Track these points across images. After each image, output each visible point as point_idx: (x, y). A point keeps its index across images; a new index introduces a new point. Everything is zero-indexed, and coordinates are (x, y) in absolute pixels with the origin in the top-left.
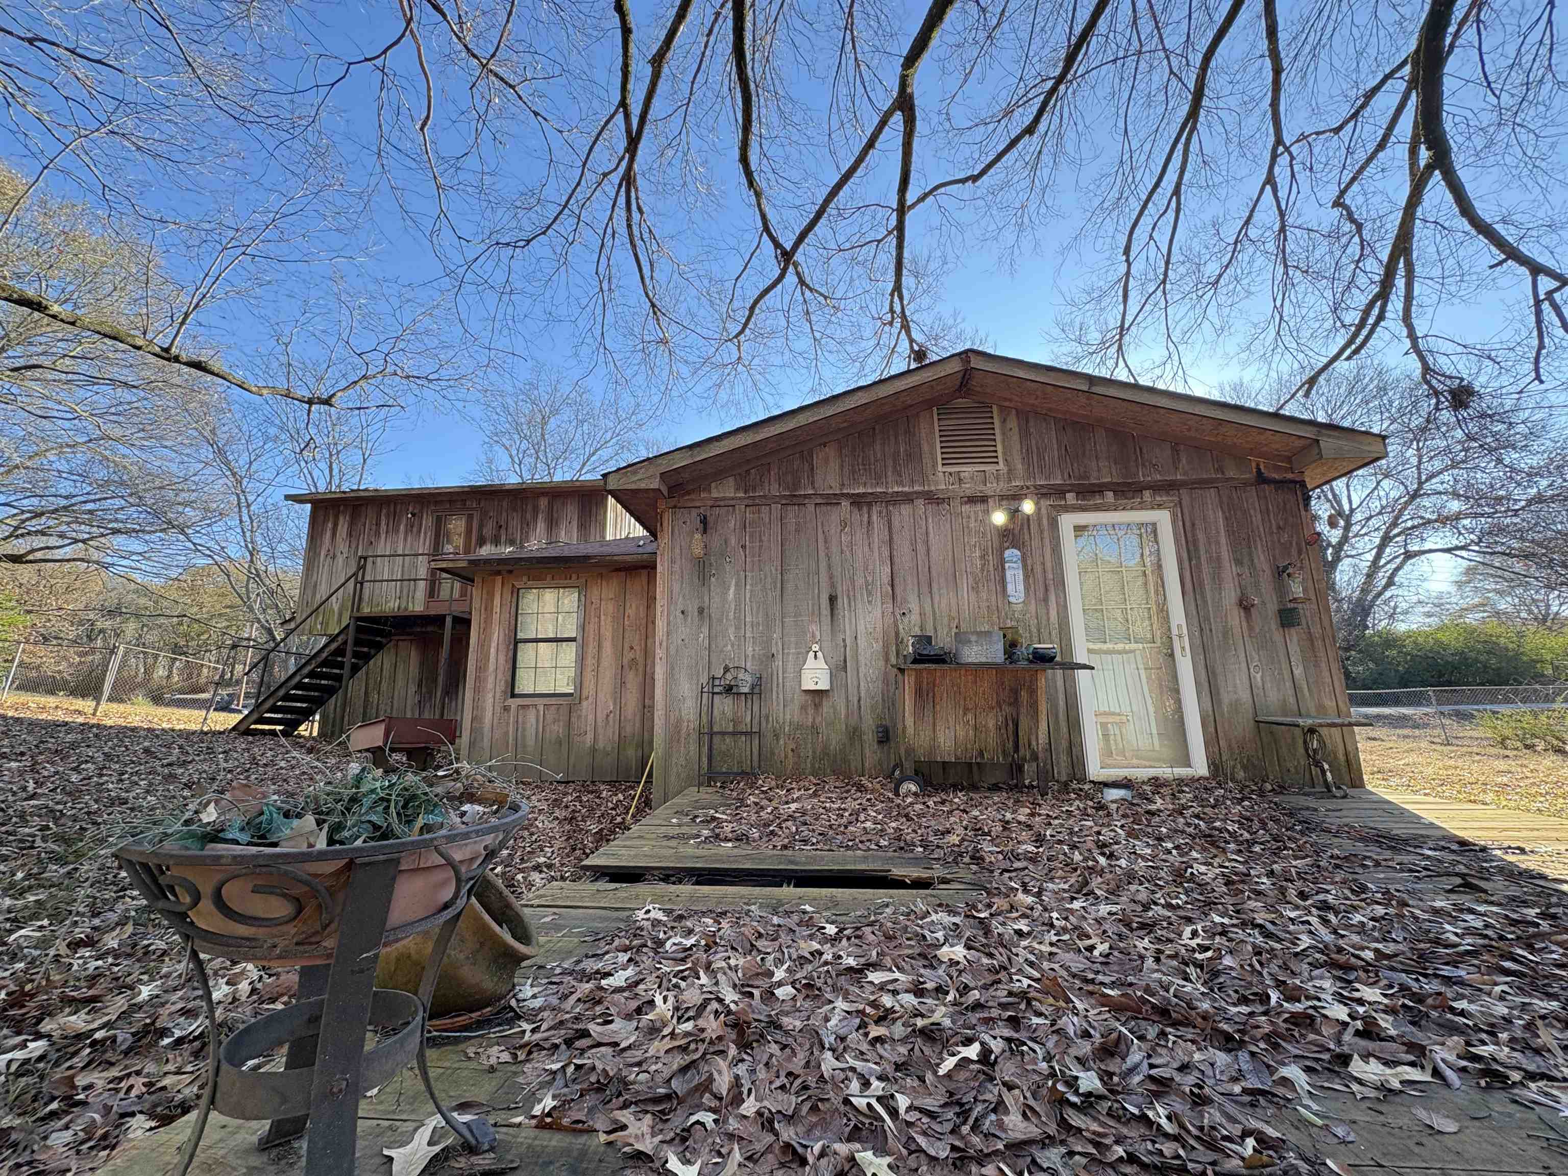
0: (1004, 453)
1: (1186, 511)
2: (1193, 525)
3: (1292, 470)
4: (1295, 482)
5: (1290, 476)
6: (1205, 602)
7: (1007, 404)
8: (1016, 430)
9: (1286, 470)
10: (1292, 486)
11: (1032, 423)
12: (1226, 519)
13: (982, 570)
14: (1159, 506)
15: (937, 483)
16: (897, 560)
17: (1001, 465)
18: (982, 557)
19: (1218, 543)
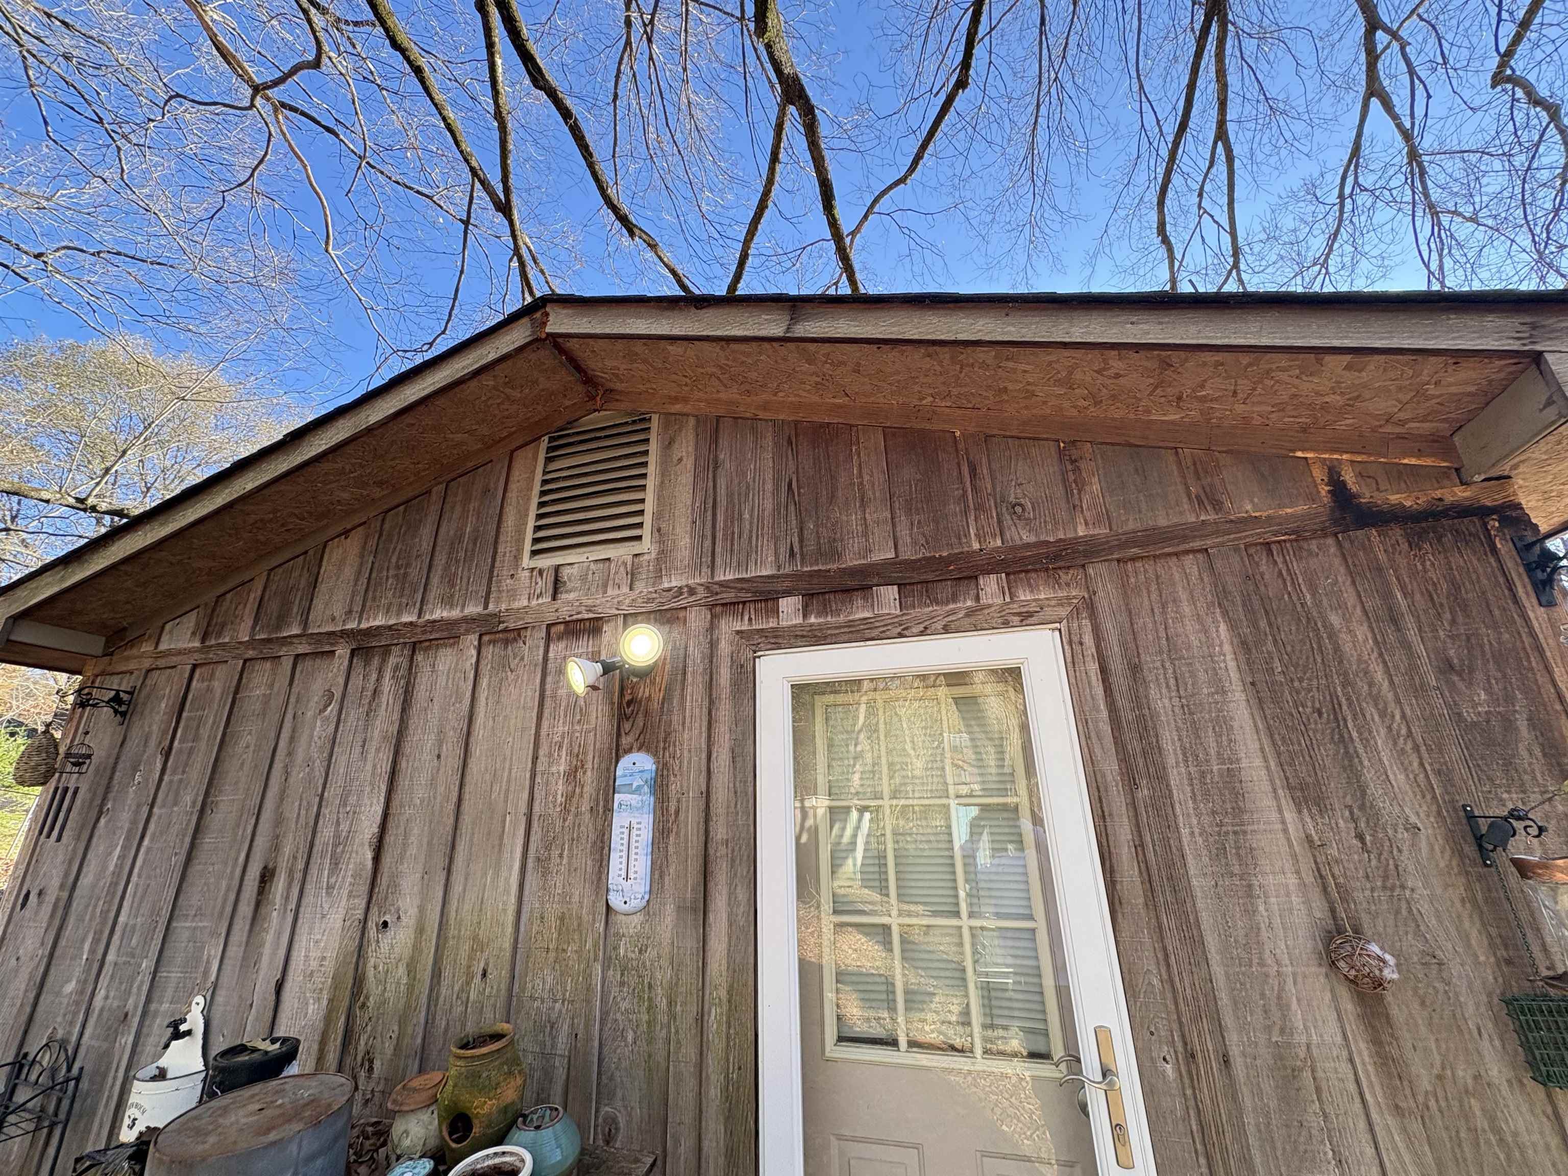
0: (658, 516)
1: (1109, 626)
2: (1135, 669)
3: (1460, 475)
4: (1483, 512)
5: (1460, 494)
6: (1196, 942)
7: (678, 408)
8: (689, 463)
9: (1441, 476)
10: (1470, 525)
11: (724, 442)
12: (1244, 646)
13: (566, 809)
14: (1026, 618)
15: (513, 594)
16: (403, 782)
17: (647, 545)
18: (572, 774)
19: (1222, 724)
